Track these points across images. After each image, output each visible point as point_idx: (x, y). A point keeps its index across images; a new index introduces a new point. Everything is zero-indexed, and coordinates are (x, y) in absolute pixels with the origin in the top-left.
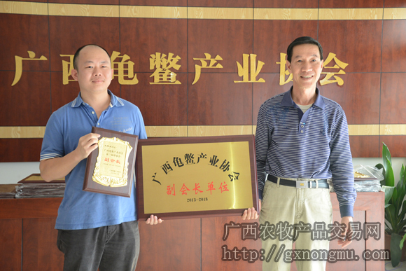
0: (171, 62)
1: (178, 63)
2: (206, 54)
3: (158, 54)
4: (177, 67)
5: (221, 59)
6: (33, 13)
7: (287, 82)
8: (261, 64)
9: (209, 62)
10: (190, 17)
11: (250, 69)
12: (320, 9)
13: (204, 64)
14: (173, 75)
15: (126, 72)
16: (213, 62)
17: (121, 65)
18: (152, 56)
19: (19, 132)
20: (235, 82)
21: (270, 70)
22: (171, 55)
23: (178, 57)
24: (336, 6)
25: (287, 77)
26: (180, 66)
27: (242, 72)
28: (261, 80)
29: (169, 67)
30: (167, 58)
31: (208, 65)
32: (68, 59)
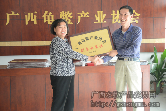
0: (68, 15)
1: (71, 15)
2: (83, 12)
3: (63, 12)
4: (71, 17)
5: (89, 13)
7: (116, 22)
8: (105, 15)
9: (84, 15)
11: (100, 17)
13: (82, 16)
14: (70, 20)
15: (51, 19)
16: (85, 15)
17: (48, 16)
18: (61, 12)
19: (9, 44)
20: (94, 23)
21: (109, 18)
22: (68, 12)
23: (71, 13)
25: (115, 20)
26: (72, 17)
27: (97, 18)
28: (105, 22)
29: (68, 17)
30: (67, 13)
31: (84, 16)
32: (27, 15)
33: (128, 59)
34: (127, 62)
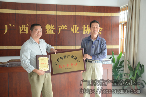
0: (52, 27)
1: (54, 28)
2: (62, 25)
3: (48, 25)
4: (54, 29)
5: (66, 26)
6: (11, 13)
7: (86, 33)
8: (78, 28)
9: (63, 27)
10: (57, 14)
11: (75, 29)
12: (95, 13)
13: (62, 28)
14: (53, 31)
16: (64, 27)
18: (46, 25)
20: (71, 33)
21: (81, 30)
22: (52, 25)
23: (54, 26)
24: (99, 12)
25: (85, 32)
27: (73, 30)
28: (78, 33)
29: (51, 29)
30: (50, 26)
31: (63, 28)
32: (21, 26)
33: (96, 61)
34: (95, 64)
